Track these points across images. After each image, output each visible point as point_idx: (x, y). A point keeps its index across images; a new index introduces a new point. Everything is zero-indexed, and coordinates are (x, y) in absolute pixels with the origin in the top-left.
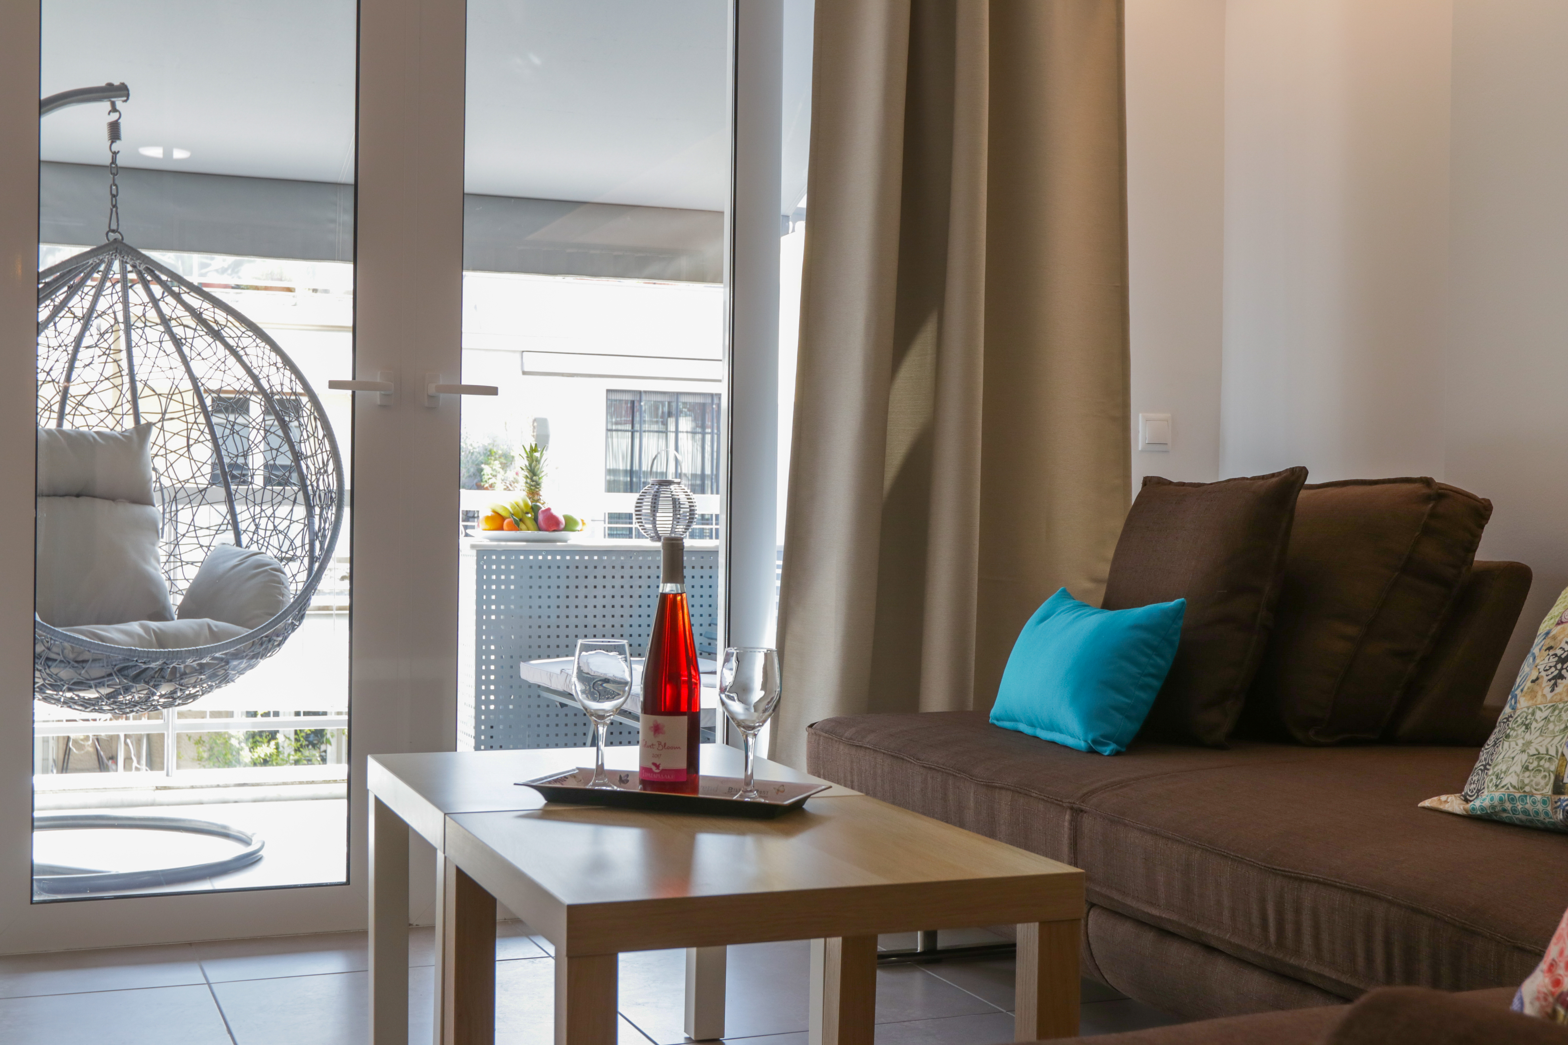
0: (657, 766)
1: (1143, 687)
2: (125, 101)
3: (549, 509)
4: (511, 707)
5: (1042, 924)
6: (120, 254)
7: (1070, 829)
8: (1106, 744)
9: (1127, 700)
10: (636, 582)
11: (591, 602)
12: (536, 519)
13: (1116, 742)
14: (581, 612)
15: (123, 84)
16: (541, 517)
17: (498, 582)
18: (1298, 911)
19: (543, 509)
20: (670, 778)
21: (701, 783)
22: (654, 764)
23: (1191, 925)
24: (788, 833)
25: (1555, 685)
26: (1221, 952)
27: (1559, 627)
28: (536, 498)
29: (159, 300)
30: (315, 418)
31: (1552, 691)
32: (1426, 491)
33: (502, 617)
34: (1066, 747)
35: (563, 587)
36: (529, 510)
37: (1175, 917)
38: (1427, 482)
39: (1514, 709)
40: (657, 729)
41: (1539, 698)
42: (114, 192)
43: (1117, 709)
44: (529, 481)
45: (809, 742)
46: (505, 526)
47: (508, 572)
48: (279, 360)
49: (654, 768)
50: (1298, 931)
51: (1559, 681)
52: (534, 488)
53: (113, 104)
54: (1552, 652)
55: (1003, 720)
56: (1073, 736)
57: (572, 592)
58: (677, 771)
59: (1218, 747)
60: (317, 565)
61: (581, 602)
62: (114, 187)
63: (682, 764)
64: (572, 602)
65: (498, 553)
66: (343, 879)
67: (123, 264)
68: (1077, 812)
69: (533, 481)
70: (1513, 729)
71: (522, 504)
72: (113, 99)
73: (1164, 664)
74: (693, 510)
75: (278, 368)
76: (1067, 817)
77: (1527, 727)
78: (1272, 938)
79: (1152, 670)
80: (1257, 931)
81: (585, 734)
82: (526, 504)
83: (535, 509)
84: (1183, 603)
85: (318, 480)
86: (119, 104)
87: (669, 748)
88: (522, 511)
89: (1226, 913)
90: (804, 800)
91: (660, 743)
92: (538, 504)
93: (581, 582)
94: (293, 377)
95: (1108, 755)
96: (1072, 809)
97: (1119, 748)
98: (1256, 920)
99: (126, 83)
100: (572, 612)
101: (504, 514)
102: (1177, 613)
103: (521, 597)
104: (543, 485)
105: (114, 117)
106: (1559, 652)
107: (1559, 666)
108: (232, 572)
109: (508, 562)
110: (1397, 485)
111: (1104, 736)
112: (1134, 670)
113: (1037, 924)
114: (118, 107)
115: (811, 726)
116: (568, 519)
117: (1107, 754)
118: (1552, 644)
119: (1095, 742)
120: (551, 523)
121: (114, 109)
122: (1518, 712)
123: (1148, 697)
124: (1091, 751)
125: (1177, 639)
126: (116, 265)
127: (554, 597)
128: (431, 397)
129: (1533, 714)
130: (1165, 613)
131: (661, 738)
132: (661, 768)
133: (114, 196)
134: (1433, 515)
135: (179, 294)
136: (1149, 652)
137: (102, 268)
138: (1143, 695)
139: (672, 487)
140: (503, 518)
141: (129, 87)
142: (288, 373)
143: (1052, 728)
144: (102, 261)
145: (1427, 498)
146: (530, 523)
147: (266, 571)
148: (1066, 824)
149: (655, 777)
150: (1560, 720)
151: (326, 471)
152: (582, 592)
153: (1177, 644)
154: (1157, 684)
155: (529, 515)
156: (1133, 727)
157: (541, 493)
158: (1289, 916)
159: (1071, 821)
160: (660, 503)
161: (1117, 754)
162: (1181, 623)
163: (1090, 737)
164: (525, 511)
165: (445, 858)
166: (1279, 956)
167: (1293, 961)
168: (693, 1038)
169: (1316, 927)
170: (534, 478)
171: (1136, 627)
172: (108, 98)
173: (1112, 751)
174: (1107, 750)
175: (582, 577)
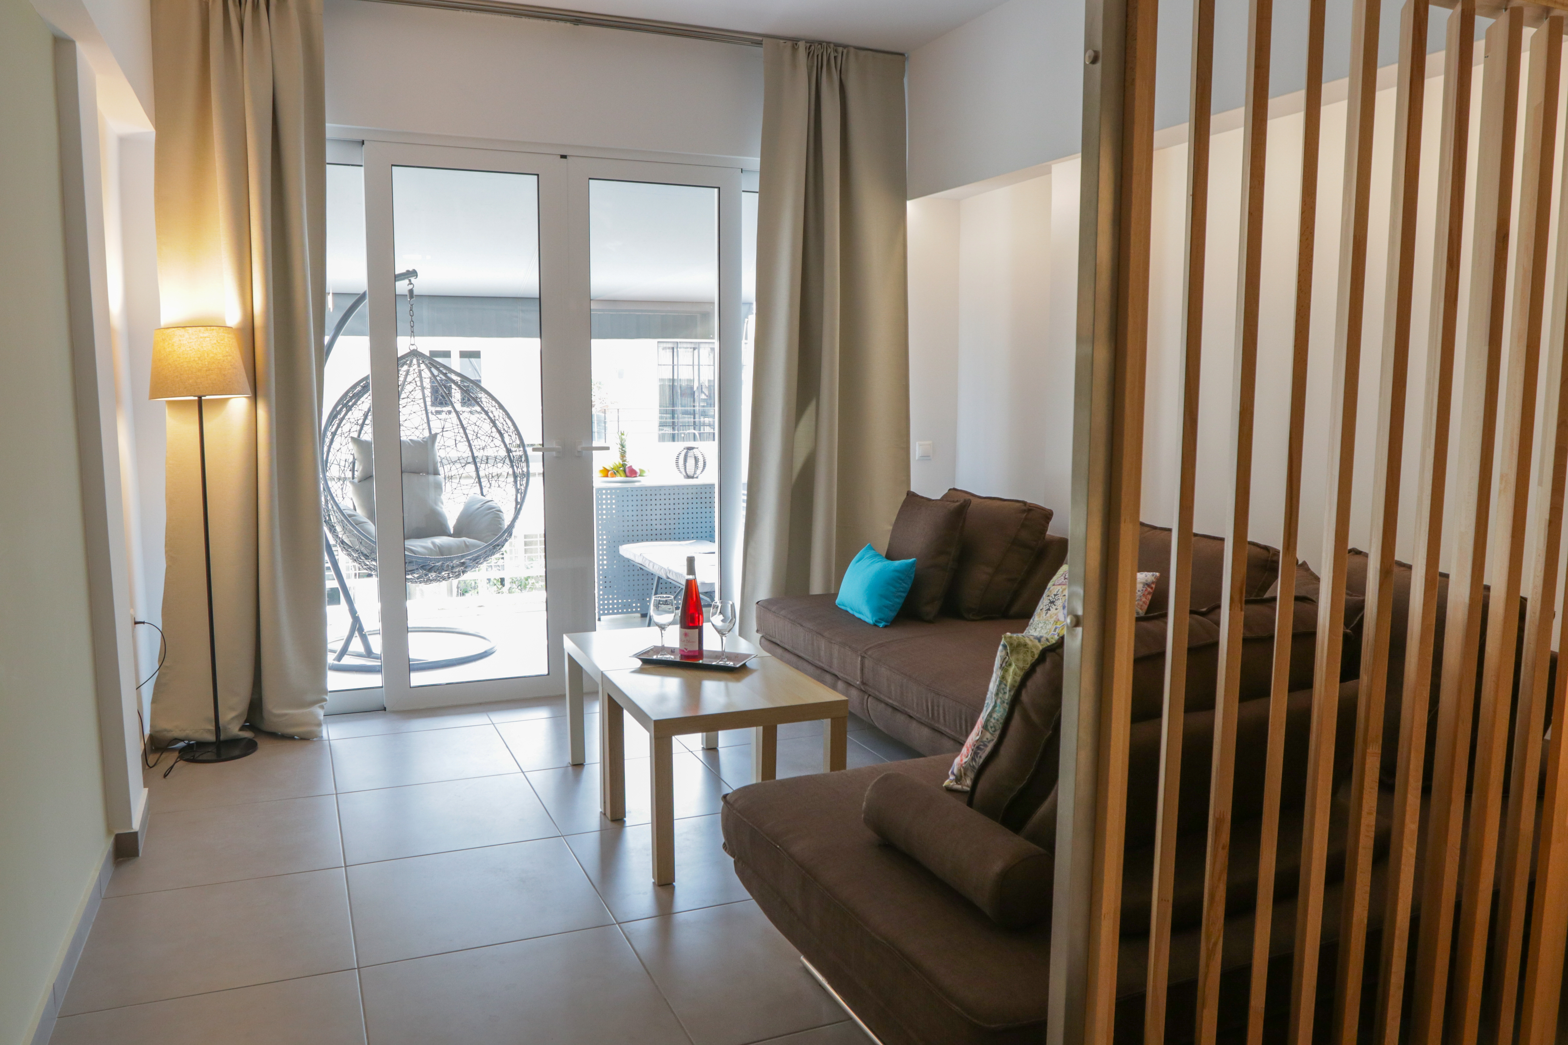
0: (686, 650)
1: (898, 597)
2: (416, 278)
3: (631, 466)
4: (615, 567)
5: (832, 719)
6: (416, 356)
7: (860, 664)
8: (881, 623)
9: (891, 603)
10: (677, 506)
11: (654, 512)
12: (625, 471)
13: (884, 621)
14: (649, 522)
15: (414, 270)
16: (627, 470)
17: (607, 504)
18: (938, 706)
19: (628, 466)
20: (691, 654)
21: (704, 653)
22: (685, 648)
23: (903, 708)
24: (738, 680)
25: (1047, 613)
26: (915, 719)
27: (1054, 587)
28: (624, 459)
29: (437, 376)
30: (516, 434)
31: (1046, 615)
32: (1024, 508)
33: (609, 517)
34: (865, 622)
35: (639, 505)
36: (621, 466)
37: (897, 704)
38: (1024, 503)
39: (1033, 620)
40: (686, 635)
41: (1041, 617)
42: (412, 325)
43: (886, 607)
44: (620, 450)
45: (757, 611)
46: (609, 475)
47: (611, 499)
48: (497, 405)
49: (685, 650)
50: (939, 714)
51: (1049, 611)
52: (623, 455)
53: (410, 281)
54: (1049, 598)
55: (841, 605)
56: (867, 617)
57: (644, 508)
58: (694, 651)
59: (930, 622)
60: (519, 506)
61: (649, 512)
62: (412, 322)
63: (697, 648)
64: (644, 513)
65: (606, 489)
66: (546, 672)
67: (418, 360)
68: (863, 658)
69: (623, 450)
70: (1031, 630)
71: (617, 464)
72: (410, 278)
73: (908, 586)
74: (705, 462)
75: (496, 409)
76: (859, 659)
77: (1036, 629)
78: (930, 715)
79: (901, 589)
80: (925, 712)
81: (652, 584)
82: (620, 463)
83: (624, 465)
84: (915, 560)
85: (518, 464)
86: (413, 280)
87: (691, 642)
88: (618, 467)
89: (915, 704)
90: (746, 662)
91: (687, 641)
92: (625, 463)
93: (649, 502)
94: (504, 414)
95: (882, 628)
96: (861, 656)
97: (887, 624)
98: (925, 708)
99: (416, 269)
100: (645, 518)
101: (608, 468)
102: (913, 564)
103: (619, 516)
104: (627, 452)
105: (411, 287)
106: (1051, 598)
107: (1050, 605)
108: (477, 511)
109: (611, 494)
110: (1013, 503)
111: (880, 619)
112: (894, 590)
113: (829, 720)
114: (412, 282)
115: (757, 603)
116: (642, 471)
117: (881, 626)
118: (1049, 594)
119: (876, 621)
120: (632, 473)
121: (411, 283)
122: (1034, 622)
123: (900, 601)
124: (875, 625)
125: (913, 576)
126: (415, 361)
127: (635, 506)
128: (579, 452)
129: (1038, 624)
130: (907, 565)
131: (688, 638)
132: (688, 650)
133: (412, 327)
134: (1026, 519)
135: (446, 373)
136: (901, 582)
137: (408, 362)
138: (897, 600)
139: (694, 450)
140: (608, 471)
141: (417, 271)
142: (501, 411)
143: (860, 613)
144: (407, 360)
145: (1024, 511)
146: (622, 473)
147: (493, 511)
148: (859, 662)
149: (686, 654)
150: (1046, 629)
151: (521, 461)
152: (649, 508)
153: (913, 578)
154: (904, 595)
155: (621, 469)
156: (893, 614)
157: (627, 456)
158: (936, 708)
159: (861, 661)
160: (688, 459)
161: (885, 627)
162: (914, 569)
163: (874, 619)
164: (619, 466)
165: (603, 688)
166: (933, 723)
167: (936, 725)
168: (705, 747)
169: (944, 713)
170: (623, 449)
171: (896, 571)
172: (407, 278)
173: (883, 626)
174: (881, 625)
175: (649, 500)
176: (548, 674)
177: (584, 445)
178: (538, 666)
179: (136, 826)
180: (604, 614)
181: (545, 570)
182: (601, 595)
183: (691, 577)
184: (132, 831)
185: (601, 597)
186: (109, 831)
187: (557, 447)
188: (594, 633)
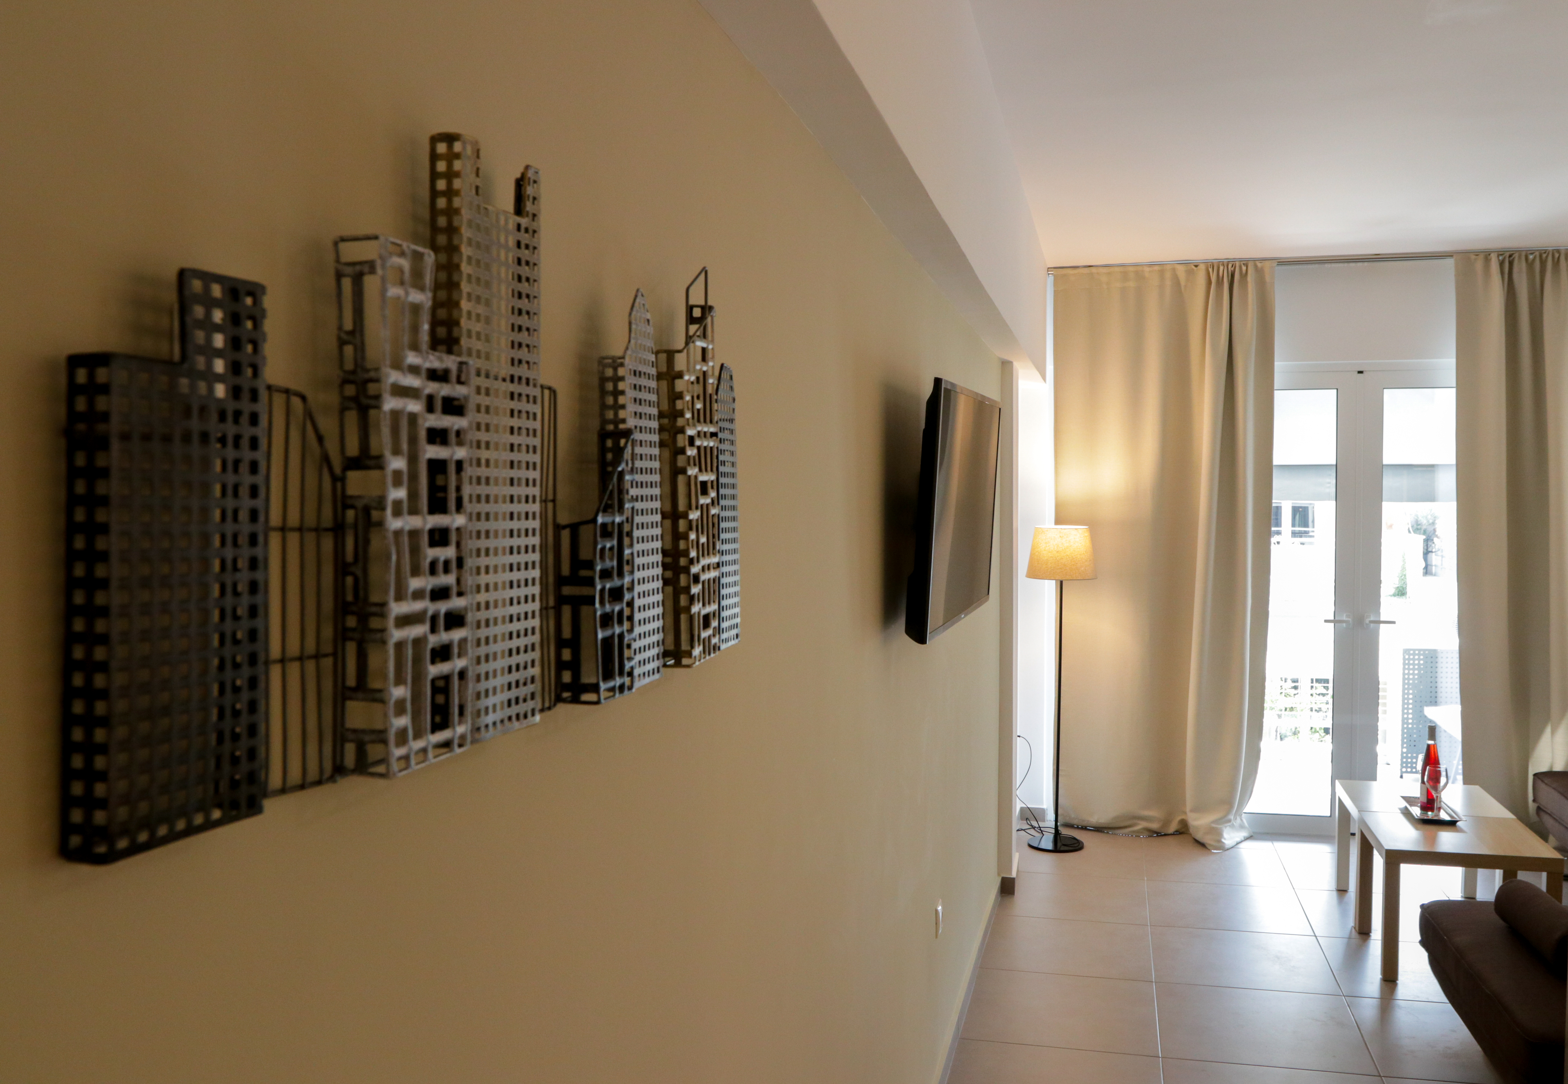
5: (1548, 873)
45: (1533, 782)
66: (1329, 815)
109: (1419, 655)
113: (1546, 873)
115: (1535, 775)
128: (1368, 623)
176: (1331, 816)
177: (1372, 618)
178: (1323, 809)
179: (1014, 875)
180: (1407, 772)
181: (1332, 722)
182: (1405, 753)
183: (1431, 742)
184: (1012, 877)
185: (1405, 755)
186: (999, 874)
187: (1347, 619)
188: (1374, 783)
